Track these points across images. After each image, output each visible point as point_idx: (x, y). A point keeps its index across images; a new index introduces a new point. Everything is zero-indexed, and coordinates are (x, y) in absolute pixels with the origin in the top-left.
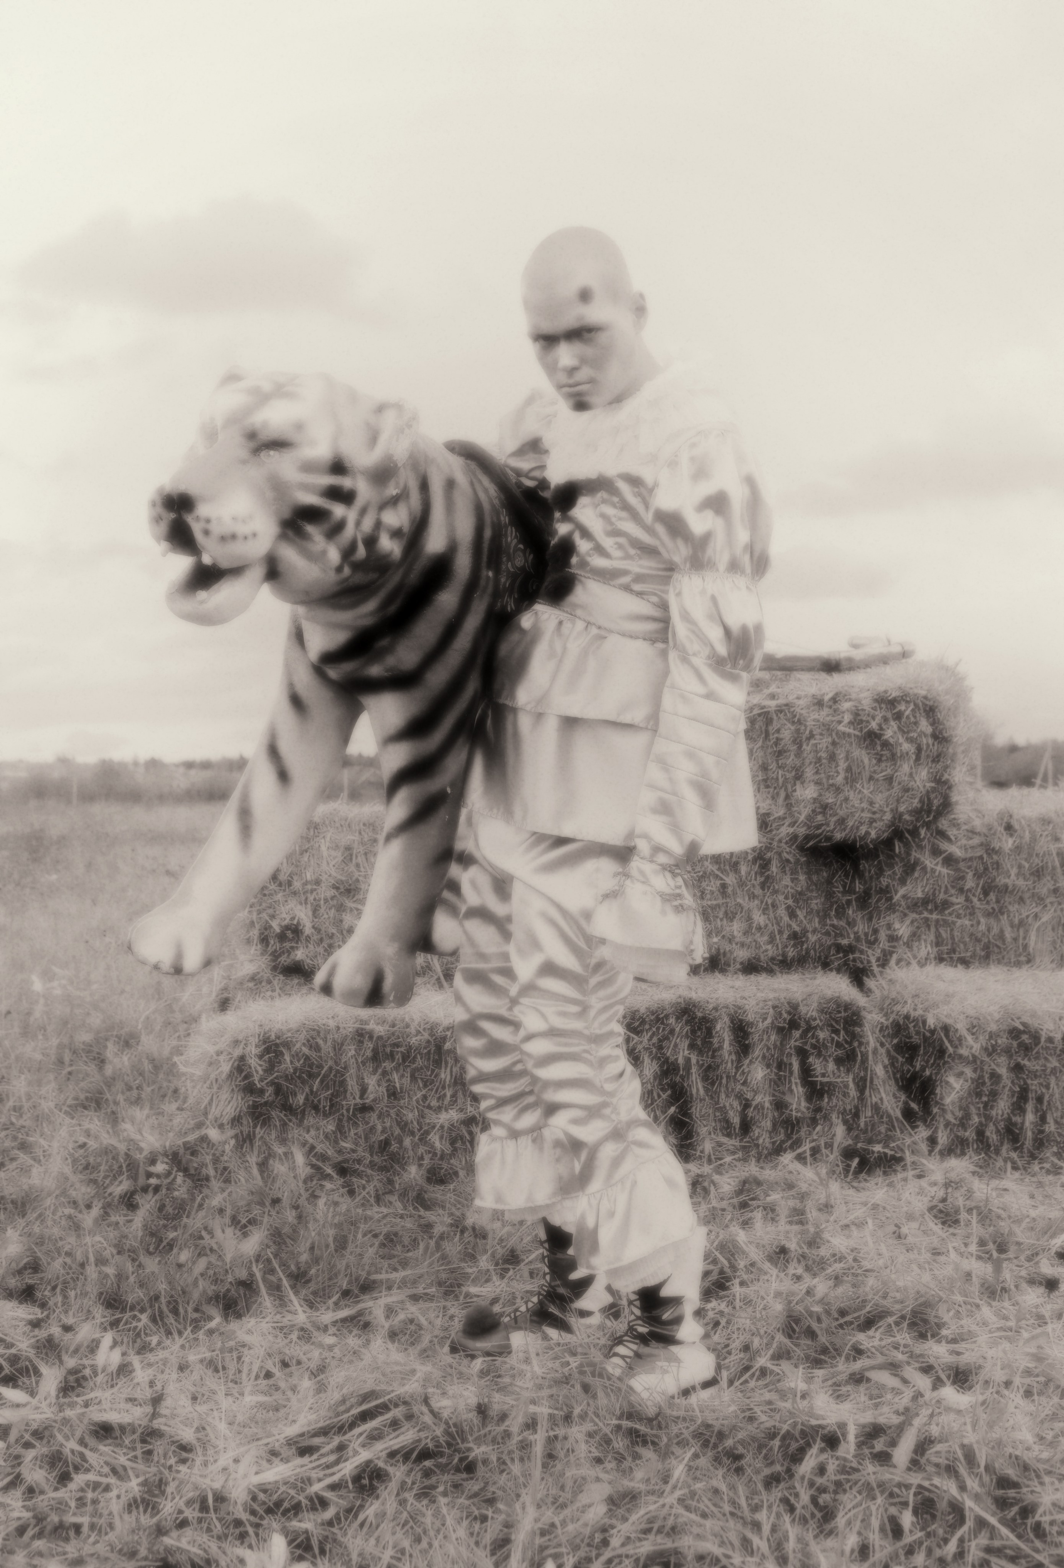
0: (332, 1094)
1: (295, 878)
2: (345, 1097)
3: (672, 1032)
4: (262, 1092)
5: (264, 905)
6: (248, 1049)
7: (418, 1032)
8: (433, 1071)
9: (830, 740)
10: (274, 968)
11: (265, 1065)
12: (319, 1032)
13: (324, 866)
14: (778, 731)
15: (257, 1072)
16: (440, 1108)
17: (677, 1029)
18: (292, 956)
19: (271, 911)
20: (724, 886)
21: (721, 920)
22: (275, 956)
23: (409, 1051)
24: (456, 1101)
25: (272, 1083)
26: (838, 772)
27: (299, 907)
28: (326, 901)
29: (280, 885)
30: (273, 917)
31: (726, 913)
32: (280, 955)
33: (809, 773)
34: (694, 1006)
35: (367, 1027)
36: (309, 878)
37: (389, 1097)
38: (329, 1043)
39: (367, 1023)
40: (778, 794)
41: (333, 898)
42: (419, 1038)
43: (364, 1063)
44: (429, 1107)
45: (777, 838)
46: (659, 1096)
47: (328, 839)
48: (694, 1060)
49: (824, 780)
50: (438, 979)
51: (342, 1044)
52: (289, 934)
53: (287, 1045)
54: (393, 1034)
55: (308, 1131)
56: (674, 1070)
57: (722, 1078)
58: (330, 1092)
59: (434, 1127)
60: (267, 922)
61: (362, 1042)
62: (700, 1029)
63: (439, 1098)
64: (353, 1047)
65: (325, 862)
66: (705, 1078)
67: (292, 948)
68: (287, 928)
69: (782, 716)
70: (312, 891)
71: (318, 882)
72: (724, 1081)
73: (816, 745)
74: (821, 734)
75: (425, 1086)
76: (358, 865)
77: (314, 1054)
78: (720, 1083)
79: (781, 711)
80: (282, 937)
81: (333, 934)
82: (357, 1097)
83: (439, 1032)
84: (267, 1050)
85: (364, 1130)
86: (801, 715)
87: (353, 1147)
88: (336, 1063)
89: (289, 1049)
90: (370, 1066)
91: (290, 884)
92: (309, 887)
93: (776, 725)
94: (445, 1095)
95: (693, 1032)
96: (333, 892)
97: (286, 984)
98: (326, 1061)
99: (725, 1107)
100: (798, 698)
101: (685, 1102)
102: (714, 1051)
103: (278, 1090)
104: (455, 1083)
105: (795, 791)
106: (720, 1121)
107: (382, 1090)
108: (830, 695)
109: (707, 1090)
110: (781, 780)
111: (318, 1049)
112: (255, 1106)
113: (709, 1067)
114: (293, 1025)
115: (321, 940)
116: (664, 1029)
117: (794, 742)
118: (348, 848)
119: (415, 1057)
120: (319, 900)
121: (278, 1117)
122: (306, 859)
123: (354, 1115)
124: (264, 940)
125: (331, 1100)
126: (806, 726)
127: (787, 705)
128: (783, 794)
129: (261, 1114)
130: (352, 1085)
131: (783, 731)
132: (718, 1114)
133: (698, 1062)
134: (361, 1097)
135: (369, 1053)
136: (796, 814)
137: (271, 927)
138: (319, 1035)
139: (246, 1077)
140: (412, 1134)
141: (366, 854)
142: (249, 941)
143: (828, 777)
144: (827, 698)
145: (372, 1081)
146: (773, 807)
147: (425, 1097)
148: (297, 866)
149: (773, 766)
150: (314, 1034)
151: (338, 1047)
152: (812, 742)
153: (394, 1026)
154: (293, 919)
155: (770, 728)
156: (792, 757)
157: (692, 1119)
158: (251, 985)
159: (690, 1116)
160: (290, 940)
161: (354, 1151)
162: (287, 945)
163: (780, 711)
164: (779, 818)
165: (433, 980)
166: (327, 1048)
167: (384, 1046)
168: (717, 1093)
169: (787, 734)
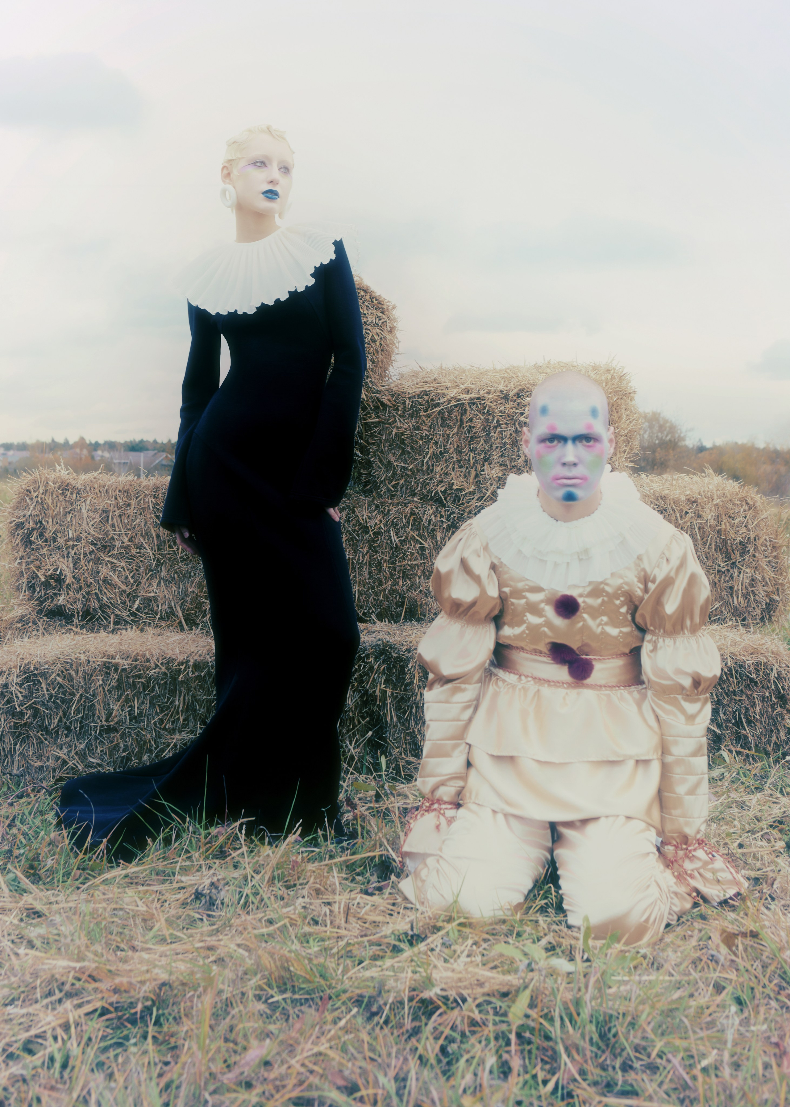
0: (82, 717)
1: (59, 535)
2: (93, 721)
3: (371, 668)
4: (22, 714)
5: (32, 557)
6: (11, 678)
7: (157, 666)
8: (169, 699)
9: (513, 428)
10: (40, 612)
11: (25, 692)
12: (72, 665)
13: (84, 526)
14: (471, 420)
15: (17, 697)
16: (174, 730)
17: (376, 667)
18: (55, 602)
19: (37, 563)
20: (423, 549)
21: (420, 577)
22: (41, 601)
23: (148, 682)
24: (188, 724)
25: (30, 707)
26: (519, 456)
27: (62, 560)
28: (85, 554)
29: (46, 541)
30: (39, 568)
31: (423, 572)
32: (45, 601)
33: (495, 455)
34: (391, 647)
35: (113, 661)
36: (71, 536)
37: (131, 720)
38: (80, 674)
39: (113, 658)
40: (469, 473)
41: (91, 553)
42: (157, 670)
43: (110, 692)
44: (165, 729)
45: (467, 510)
46: (359, 722)
47: (88, 502)
48: (389, 693)
49: (508, 462)
50: (180, 623)
51: (92, 675)
52: (53, 583)
53: (44, 675)
54: (135, 667)
55: (61, 749)
56: (372, 700)
57: (412, 708)
58: (81, 715)
59: (168, 746)
60: (34, 572)
61: (109, 674)
62: (394, 666)
63: (173, 722)
64: (100, 678)
65: (85, 522)
66: (398, 708)
67: (55, 594)
68: (51, 577)
69: (474, 407)
70: (73, 546)
71: (78, 539)
72: (414, 710)
73: (501, 432)
74: (506, 424)
75: (162, 711)
76: (113, 526)
77: (66, 683)
78: (411, 712)
79: (474, 404)
80: (46, 585)
81: (91, 583)
82: (103, 720)
83: (175, 666)
84: (27, 679)
85: (109, 748)
86: (490, 407)
87: (99, 762)
88: (86, 692)
89: (46, 679)
90: (115, 694)
91: (55, 540)
92: (71, 543)
93: (468, 415)
94: (179, 719)
95: (389, 669)
96: (92, 547)
97: (49, 625)
98: (77, 689)
99: (414, 732)
100: (489, 393)
101: (381, 727)
102: (407, 685)
103: (36, 713)
104: (187, 709)
105: (483, 470)
106: (410, 743)
107: (125, 714)
108: (515, 391)
109: (399, 718)
110: (472, 461)
111: (71, 679)
112: (16, 726)
113: (402, 698)
114: (50, 658)
115: (81, 588)
116: (364, 667)
117: (484, 429)
118: (106, 511)
119: (154, 687)
120: (80, 554)
121: (35, 736)
122: (69, 519)
123: (100, 734)
124: (32, 588)
125: (81, 722)
126: (494, 417)
127: (478, 398)
128: (473, 473)
129: (20, 734)
130: (100, 710)
131: (475, 420)
132: (408, 738)
133: (392, 693)
134: (107, 720)
135: (114, 683)
136: (484, 490)
137: (37, 576)
138: (71, 667)
139: (8, 702)
140: (150, 751)
141: (120, 516)
142: (18, 589)
143: (512, 460)
144: (511, 394)
145: (116, 707)
146: (465, 484)
147: (161, 721)
148: (61, 525)
149: (466, 449)
150: (68, 666)
151: (88, 677)
152: (499, 430)
153: (136, 660)
154: (56, 570)
155: (464, 417)
156: (482, 442)
157: (386, 742)
158: (19, 625)
159: (384, 739)
160: (54, 588)
161: (99, 765)
162: (50, 592)
163: (472, 403)
164: (470, 493)
165: (176, 624)
166: (78, 679)
167: (128, 677)
168: (408, 721)
169: (478, 424)
